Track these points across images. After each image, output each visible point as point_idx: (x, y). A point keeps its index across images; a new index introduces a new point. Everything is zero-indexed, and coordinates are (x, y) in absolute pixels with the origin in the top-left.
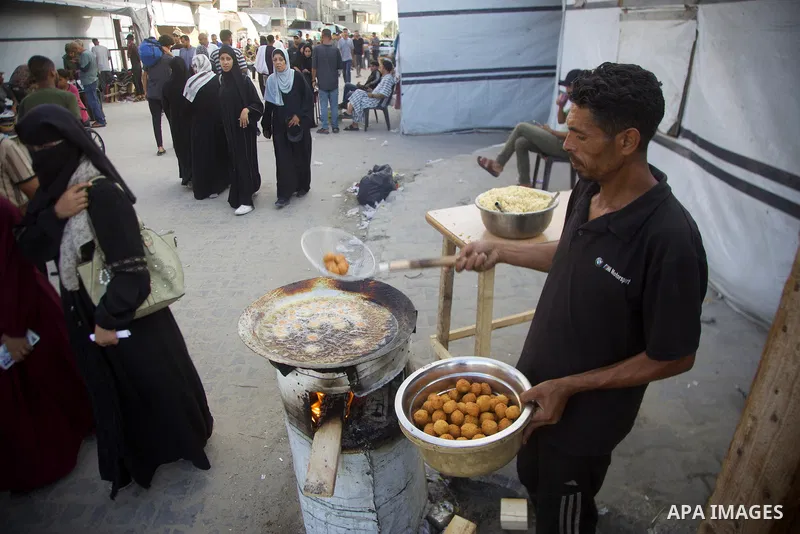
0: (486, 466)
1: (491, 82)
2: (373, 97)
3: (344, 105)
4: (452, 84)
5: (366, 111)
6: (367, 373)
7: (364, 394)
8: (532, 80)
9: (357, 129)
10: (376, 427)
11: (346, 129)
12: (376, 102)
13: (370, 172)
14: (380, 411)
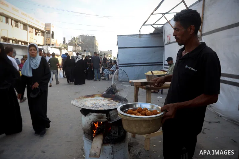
0: (149, 129)
1: (145, 66)
2: (110, 71)
3: (102, 74)
4: (134, 67)
5: (108, 75)
6: (112, 115)
7: (111, 122)
8: (156, 66)
9: (106, 80)
10: (114, 138)
11: (102, 80)
12: (111, 72)
13: (110, 87)
14: (116, 133)
